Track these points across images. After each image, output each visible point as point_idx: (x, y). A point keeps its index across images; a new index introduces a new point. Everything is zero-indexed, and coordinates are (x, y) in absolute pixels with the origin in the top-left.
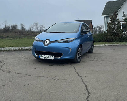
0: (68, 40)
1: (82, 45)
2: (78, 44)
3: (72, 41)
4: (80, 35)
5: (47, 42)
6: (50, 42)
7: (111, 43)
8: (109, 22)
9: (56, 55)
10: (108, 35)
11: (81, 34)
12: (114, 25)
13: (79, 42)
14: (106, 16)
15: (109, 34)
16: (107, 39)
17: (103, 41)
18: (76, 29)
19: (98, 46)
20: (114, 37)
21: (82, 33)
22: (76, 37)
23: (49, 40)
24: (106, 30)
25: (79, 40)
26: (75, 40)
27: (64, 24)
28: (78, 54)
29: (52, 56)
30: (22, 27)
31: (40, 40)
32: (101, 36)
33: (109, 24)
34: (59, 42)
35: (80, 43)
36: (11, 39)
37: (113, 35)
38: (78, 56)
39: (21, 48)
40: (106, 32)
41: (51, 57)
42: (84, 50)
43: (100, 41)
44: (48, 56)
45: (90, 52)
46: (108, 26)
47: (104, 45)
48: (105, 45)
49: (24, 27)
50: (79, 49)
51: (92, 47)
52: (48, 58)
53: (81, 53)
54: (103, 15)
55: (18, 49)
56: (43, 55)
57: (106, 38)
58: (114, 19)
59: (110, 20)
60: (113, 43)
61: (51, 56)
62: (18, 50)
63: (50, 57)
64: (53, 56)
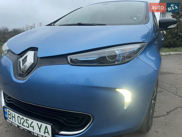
6: (39, 61)
23: (36, 49)
29: (44, 125)
41: (40, 129)
52: (31, 129)
63: (36, 128)
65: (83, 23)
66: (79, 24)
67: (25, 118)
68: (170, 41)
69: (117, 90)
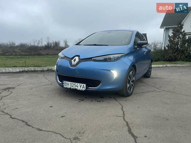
0: (111, 56)
1: (136, 65)
2: (130, 65)
3: (118, 59)
4: (133, 50)
5: (75, 60)
6: (81, 60)
7: (173, 62)
8: (171, 34)
9: (90, 82)
10: (169, 52)
11: (134, 48)
12: (178, 39)
13: (130, 60)
14: (166, 28)
15: (171, 51)
16: (167, 58)
17: (162, 61)
18: (127, 40)
19: (157, 67)
20: (177, 55)
21: (136, 47)
22: (126, 53)
23: (78, 56)
24: (167, 46)
25: (131, 58)
26: (124, 58)
27: (108, 33)
28: (129, 81)
29: (83, 85)
30: (66, 44)
31: (65, 56)
32: (159, 54)
33: (171, 37)
34: (95, 61)
35: (133, 63)
36: (48, 57)
37: (176, 52)
38: (128, 85)
39: (50, 68)
40: (167, 48)
41: (81, 87)
42: (139, 74)
43: (157, 60)
44: (77, 84)
45: (147, 75)
46: (169, 40)
47: (165, 65)
48: (167, 66)
49: (67, 43)
50: (131, 73)
51: (150, 69)
52: (76, 88)
53: (134, 79)
54: (162, 26)
55: (46, 69)
56: (68, 82)
57: (166, 56)
58: (178, 31)
59: (172, 33)
60: (176, 62)
61: (81, 84)
62: (46, 71)
63: (79, 87)
64: (85, 85)
65: (97, 44)
66: (95, 45)
67: (74, 83)
68: (171, 56)
69: (111, 71)
